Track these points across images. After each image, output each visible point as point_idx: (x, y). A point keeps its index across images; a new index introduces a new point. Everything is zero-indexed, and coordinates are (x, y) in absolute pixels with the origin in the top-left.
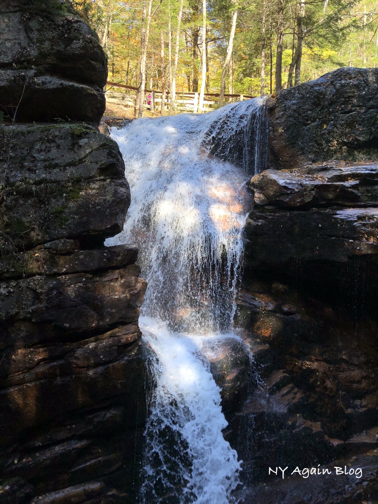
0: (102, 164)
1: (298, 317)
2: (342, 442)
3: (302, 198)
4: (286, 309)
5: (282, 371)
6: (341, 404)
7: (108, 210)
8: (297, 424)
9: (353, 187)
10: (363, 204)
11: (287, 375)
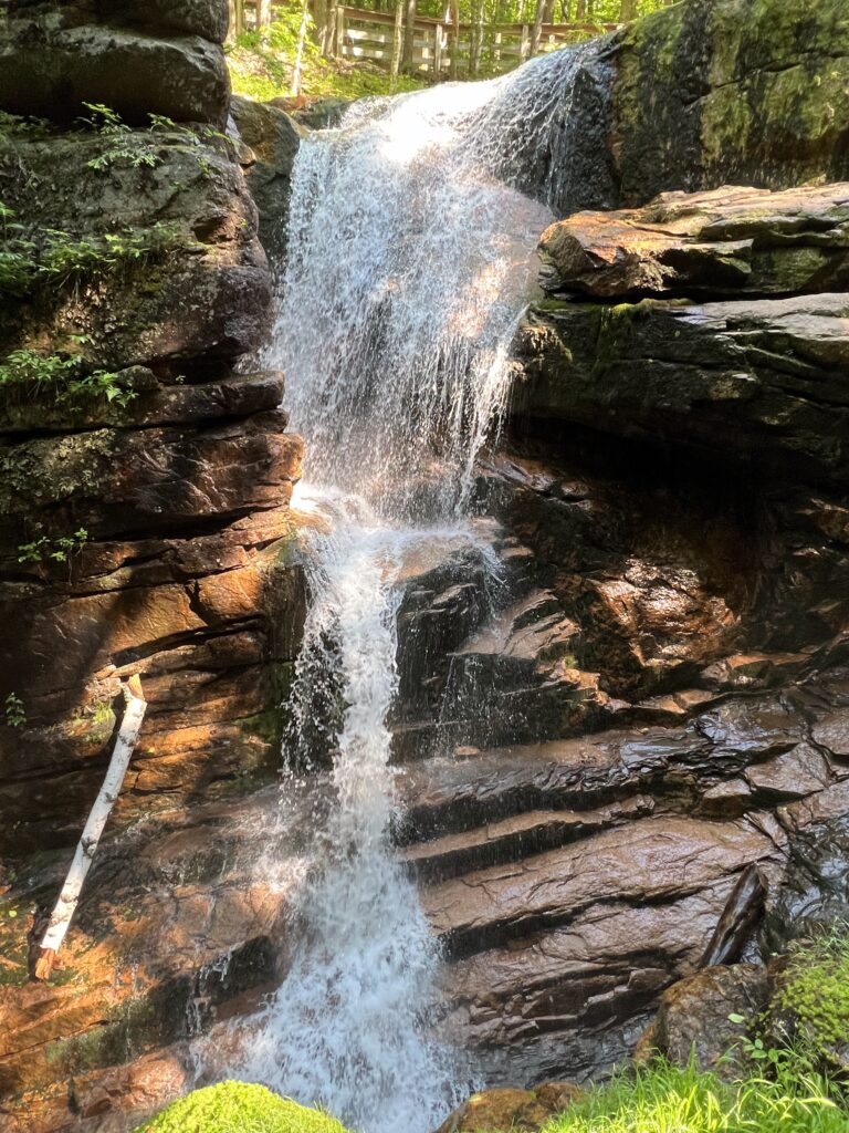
0: (198, 221)
1: (587, 506)
2: (628, 705)
3: (622, 279)
4: (567, 490)
5: (547, 590)
6: (637, 652)
7: (212, 313)
8: (552, 676)
9: (737, 255)
10: (753, 291)
11: (555, 598)
